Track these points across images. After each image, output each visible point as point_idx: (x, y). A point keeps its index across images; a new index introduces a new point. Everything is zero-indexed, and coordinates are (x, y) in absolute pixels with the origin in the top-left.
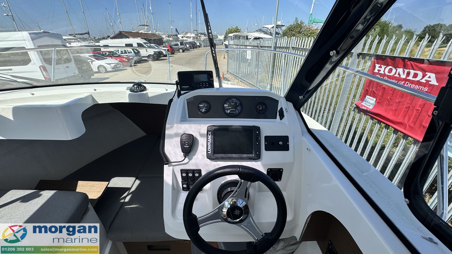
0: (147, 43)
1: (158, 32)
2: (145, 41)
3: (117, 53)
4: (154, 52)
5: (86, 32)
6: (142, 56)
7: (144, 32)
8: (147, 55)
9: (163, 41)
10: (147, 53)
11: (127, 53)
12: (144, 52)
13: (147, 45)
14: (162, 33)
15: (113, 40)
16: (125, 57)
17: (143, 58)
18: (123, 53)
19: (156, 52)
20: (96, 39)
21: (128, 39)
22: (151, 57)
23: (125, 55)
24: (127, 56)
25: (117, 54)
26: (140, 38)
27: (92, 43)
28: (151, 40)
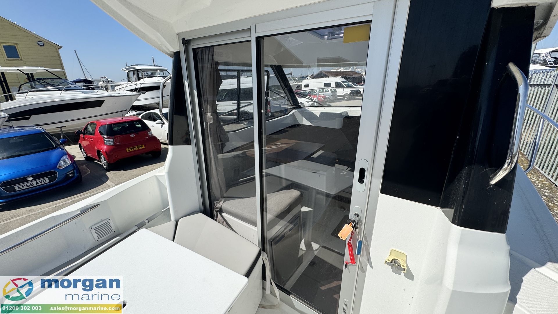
0: (346, 81)
1: (359, 69)
2: (344, 80)
3: (316, 91)
4: (351, 91)
5: (290, 73)
6: (338, 95)
7: (343, 70)
8: (343, 94)
9: (363, 79)
10: (344, 92)
11: (324, 92)
12: (340, 91)
13: (345, 83)
14: (363, 70)
15: (314, 79)
16: (321, 95)
17: (338, 98)
18: (321, 92)
19: (353, 91)
20: (296, 78)
21: (327, 78)
22: (347, 96)
23: (322, 94)
24: (324, 94)
25: (315, 93)
26: (339, 77)
27: (295, 83)
28: (349, 78)
